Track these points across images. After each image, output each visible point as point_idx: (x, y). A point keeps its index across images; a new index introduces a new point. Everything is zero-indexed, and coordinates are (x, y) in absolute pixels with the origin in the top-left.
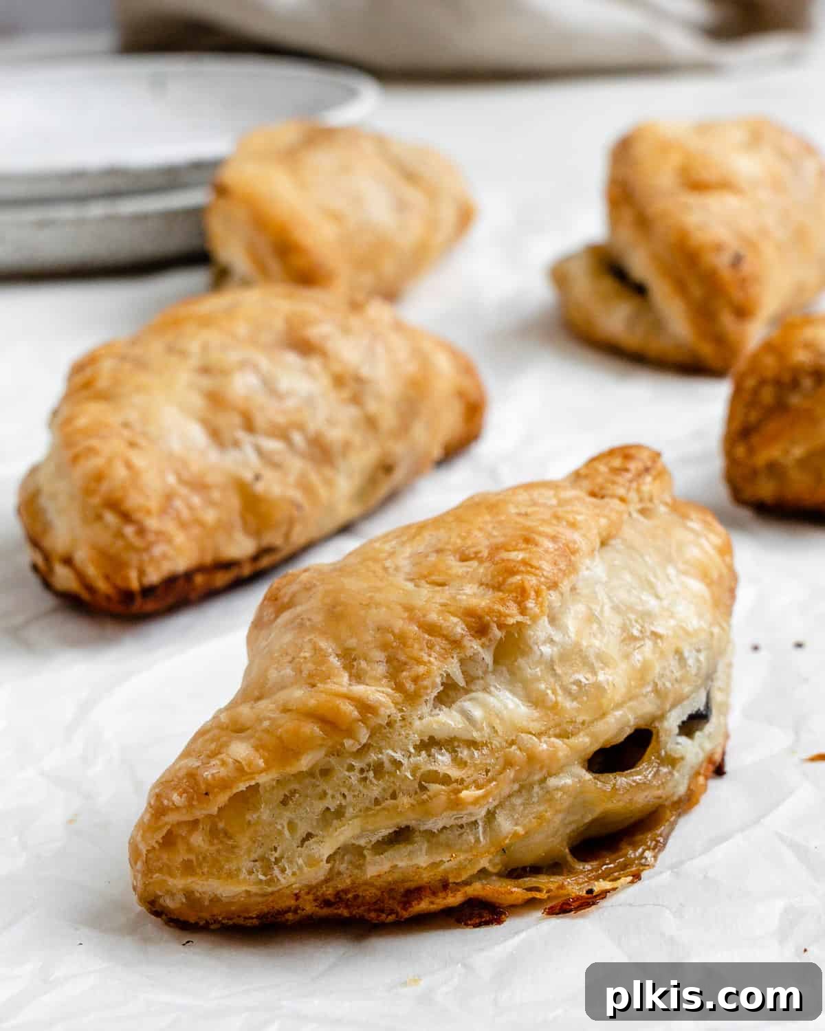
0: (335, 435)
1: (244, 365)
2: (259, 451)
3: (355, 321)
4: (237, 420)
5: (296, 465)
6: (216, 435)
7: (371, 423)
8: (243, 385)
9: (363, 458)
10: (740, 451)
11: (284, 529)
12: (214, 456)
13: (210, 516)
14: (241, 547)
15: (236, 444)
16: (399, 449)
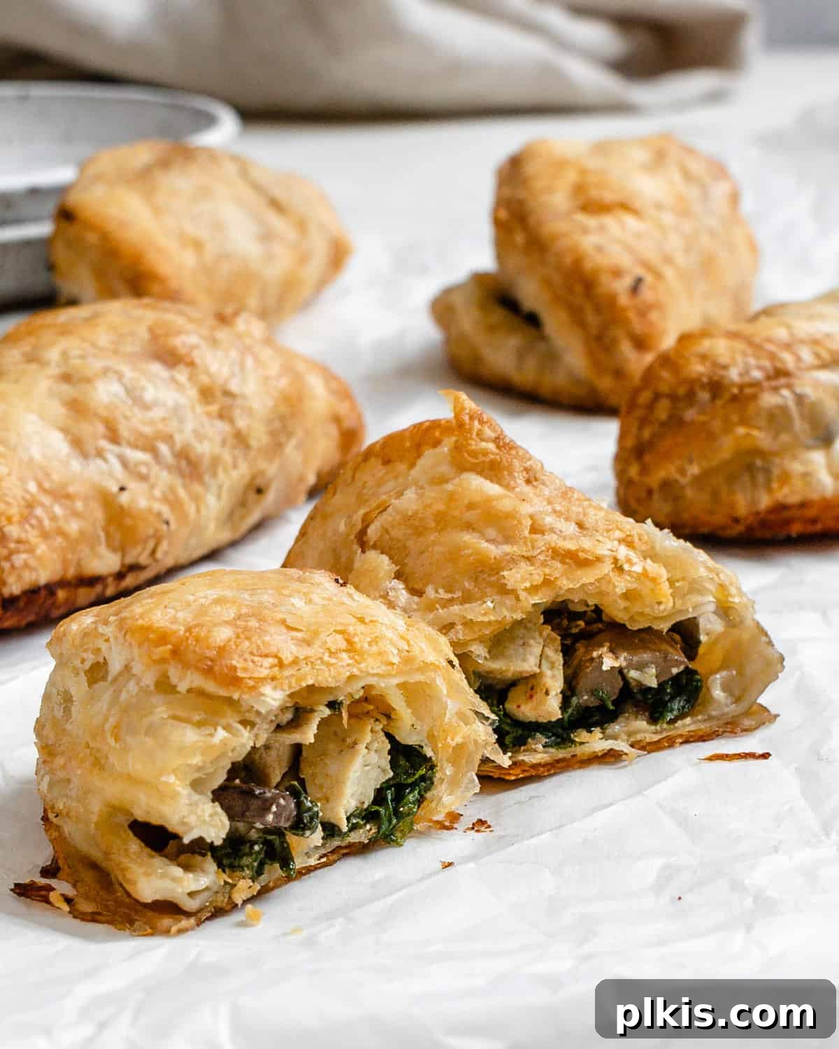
0: (204, 449)
1: (106, 371)
2: (125, 463)
3: (222, 334)
4: (101, 429)
5: (164, 478)
6: (77, 443)
7: (240, 439)
8: (106, 393)
9: (234, 476)
10: (634, 471)
11: (151, 544)
12: (76, 465)
13: (73, 527)
14: (105, 562)
15: (100, 454)
16: (271, 469)
